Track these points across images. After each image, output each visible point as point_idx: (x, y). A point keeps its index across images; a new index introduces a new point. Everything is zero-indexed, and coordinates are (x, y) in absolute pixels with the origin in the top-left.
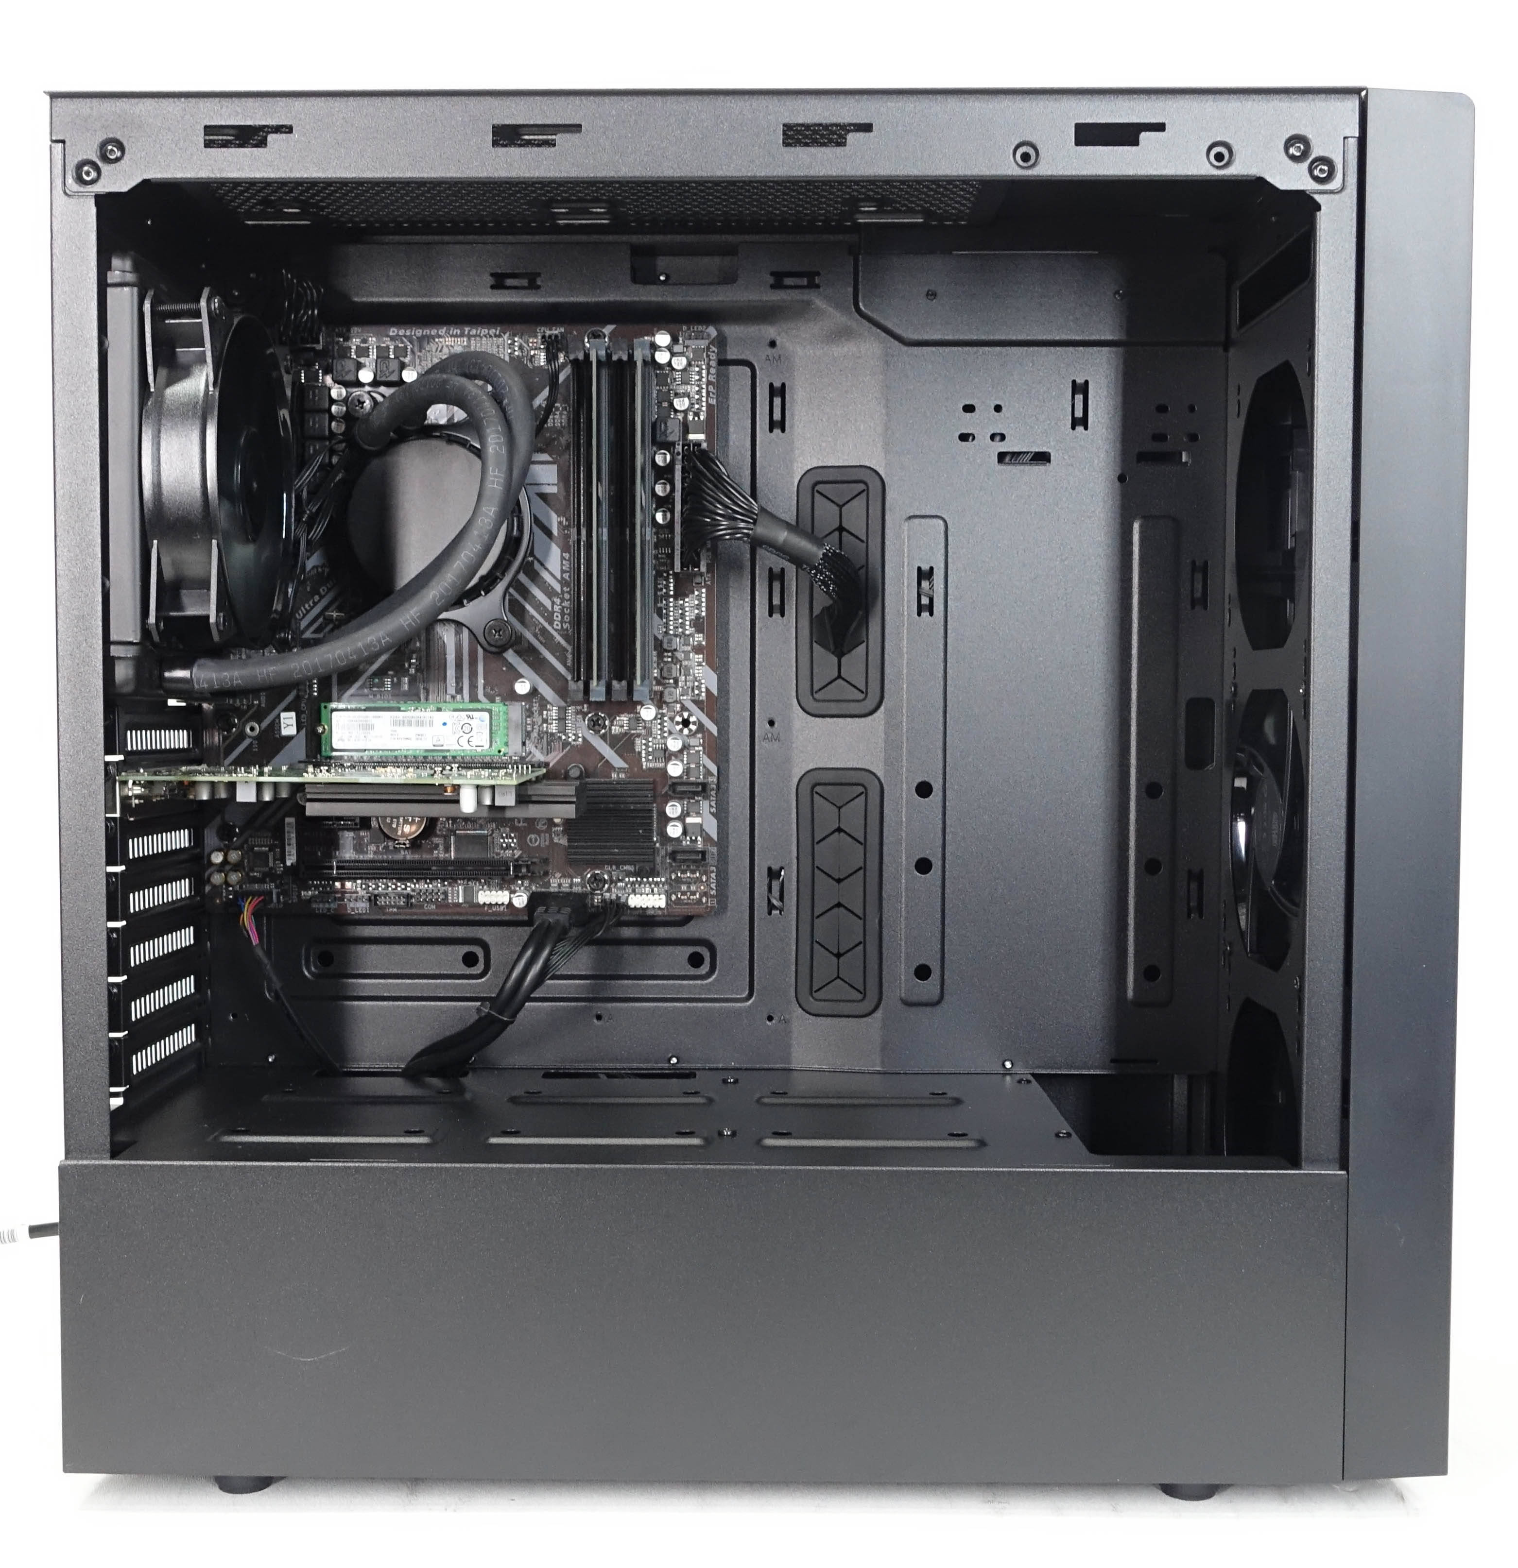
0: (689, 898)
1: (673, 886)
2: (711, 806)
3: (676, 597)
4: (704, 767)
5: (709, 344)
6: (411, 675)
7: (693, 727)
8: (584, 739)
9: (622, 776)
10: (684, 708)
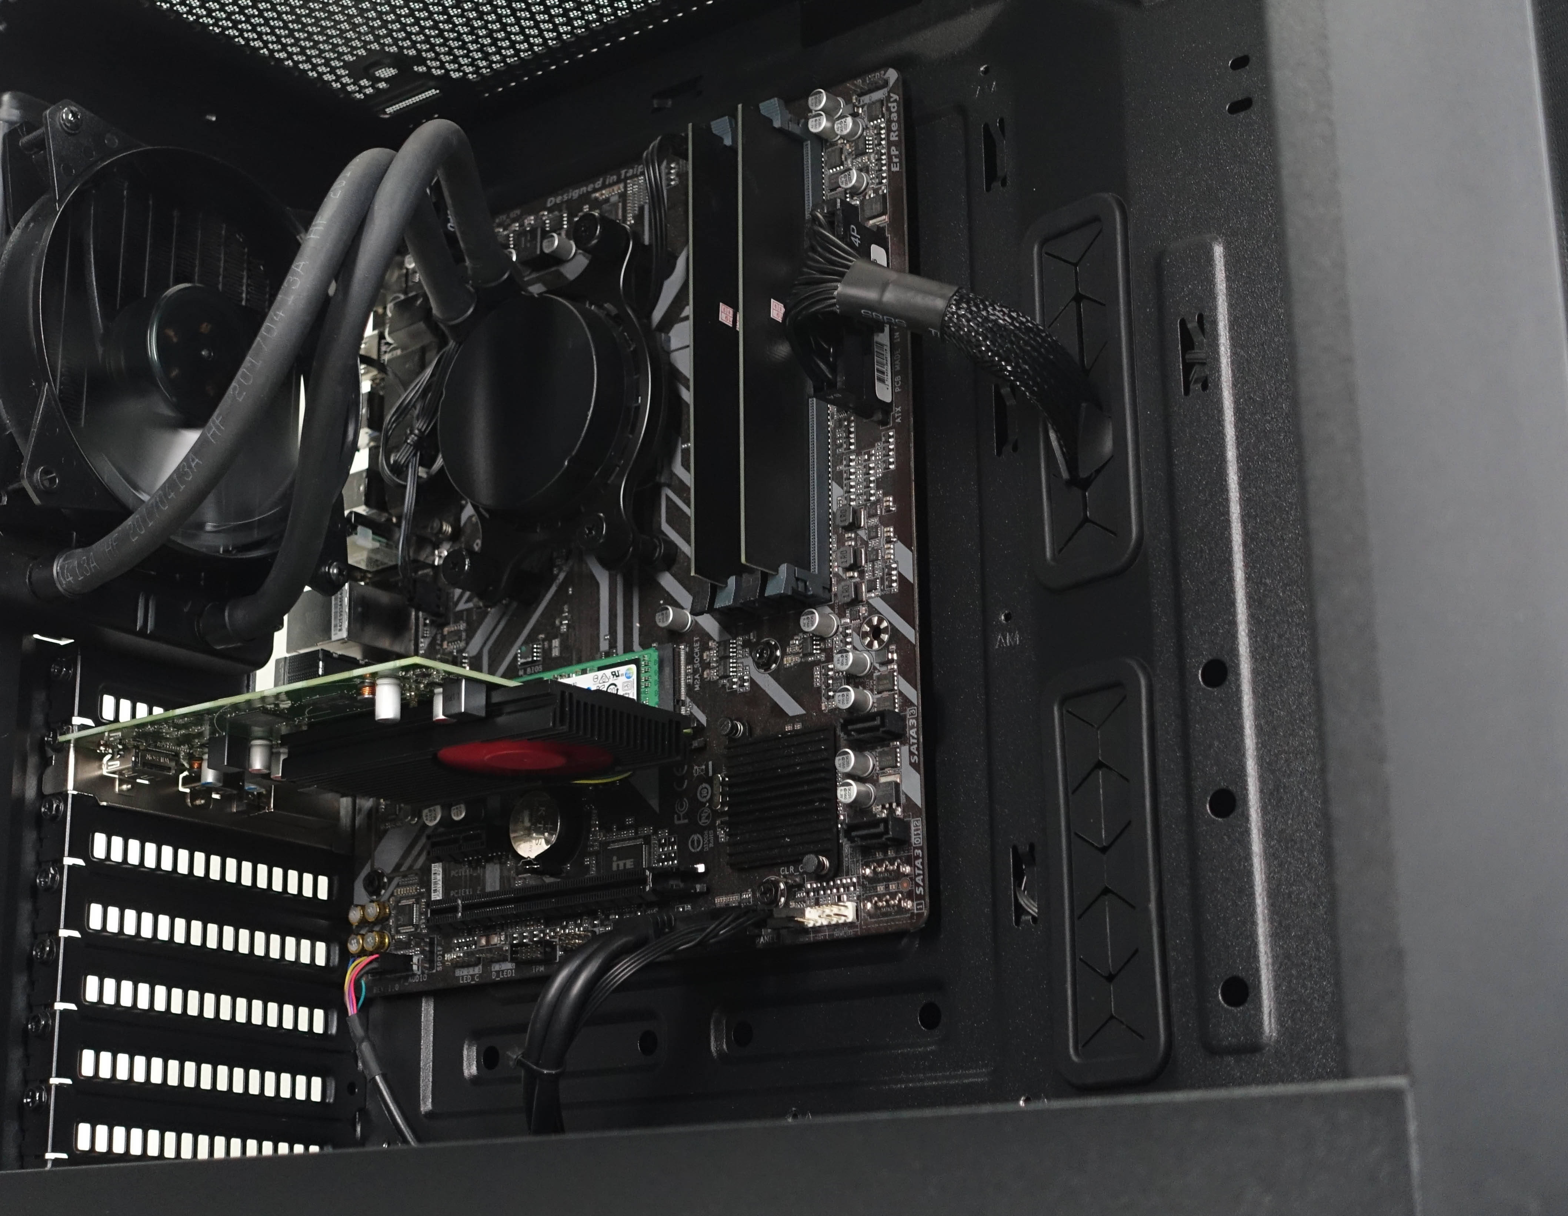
0: (888, 905)
1: (867, 888)
2: (911, 754)
3: (858, 453)
4: (901, 694)
5: (889, 93)
6: (562, 635)
7: (885, 637)
8: (752, 681)
9: (798, 726)
10: (873, 610)
